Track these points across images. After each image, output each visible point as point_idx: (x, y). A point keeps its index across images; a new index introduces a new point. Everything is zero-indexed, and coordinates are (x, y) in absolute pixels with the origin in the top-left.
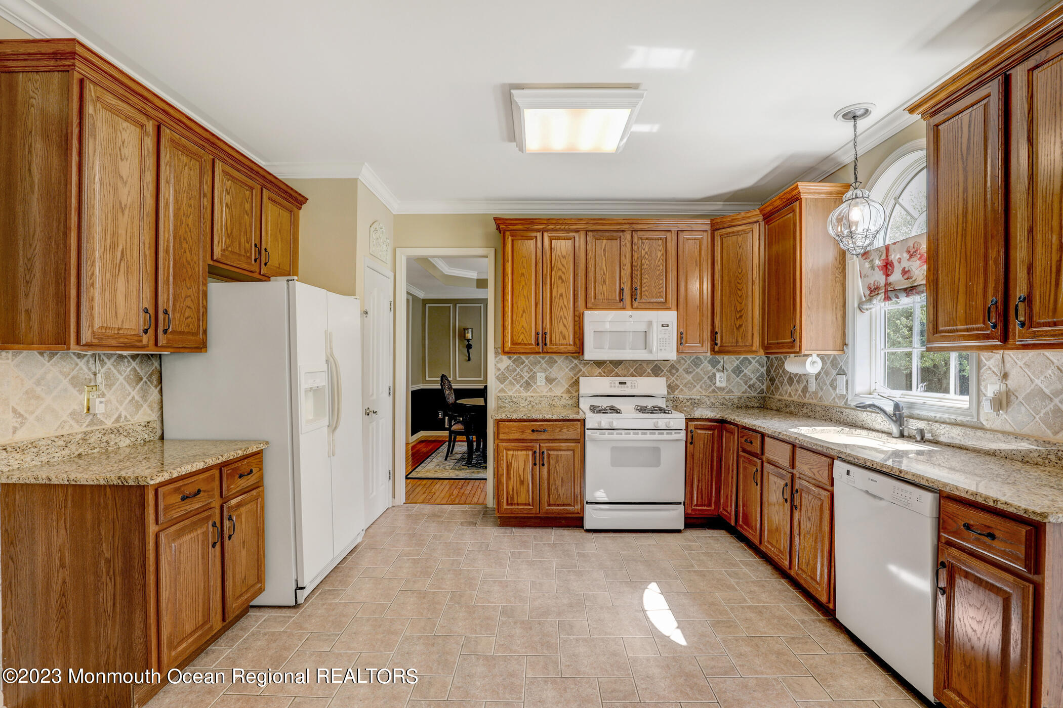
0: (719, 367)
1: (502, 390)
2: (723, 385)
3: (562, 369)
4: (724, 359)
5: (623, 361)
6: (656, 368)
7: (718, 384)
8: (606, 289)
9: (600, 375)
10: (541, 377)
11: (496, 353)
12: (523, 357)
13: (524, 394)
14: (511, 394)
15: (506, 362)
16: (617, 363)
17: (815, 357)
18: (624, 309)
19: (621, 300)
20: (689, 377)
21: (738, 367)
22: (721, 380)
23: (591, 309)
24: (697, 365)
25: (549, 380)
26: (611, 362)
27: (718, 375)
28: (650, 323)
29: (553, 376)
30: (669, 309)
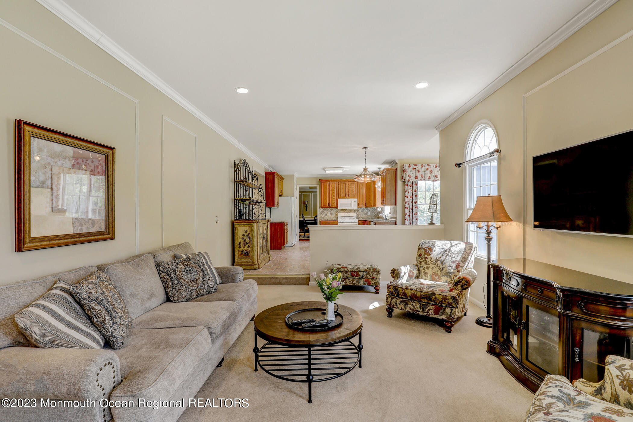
0: (368, 210)
1: (321, 216)
2: (370, 214)
3: (334, 211)
4: (369, 208)
5: (347, 209)
6: (355, 211)
7: (368, 214)
8: (343, 194)
9: (342, 212)
10: (329, 213)
11: (319, 208)
12: (325, 209)
13: (326, 217)
14: (323, 217)
15: (321, 210)
16: (346, 210)
17: (380, 208)
18: (346, 198)
19: (346, 196)
20: (362, 213)
21: (373, 210)
22: (369, 213)
23: (340, 198)
24: (364, 210)
25: (331, 214)
26: (345, 209)
27: (368, 212)
28: (352, 201)
29: (332, 212)
30: (356, 198)
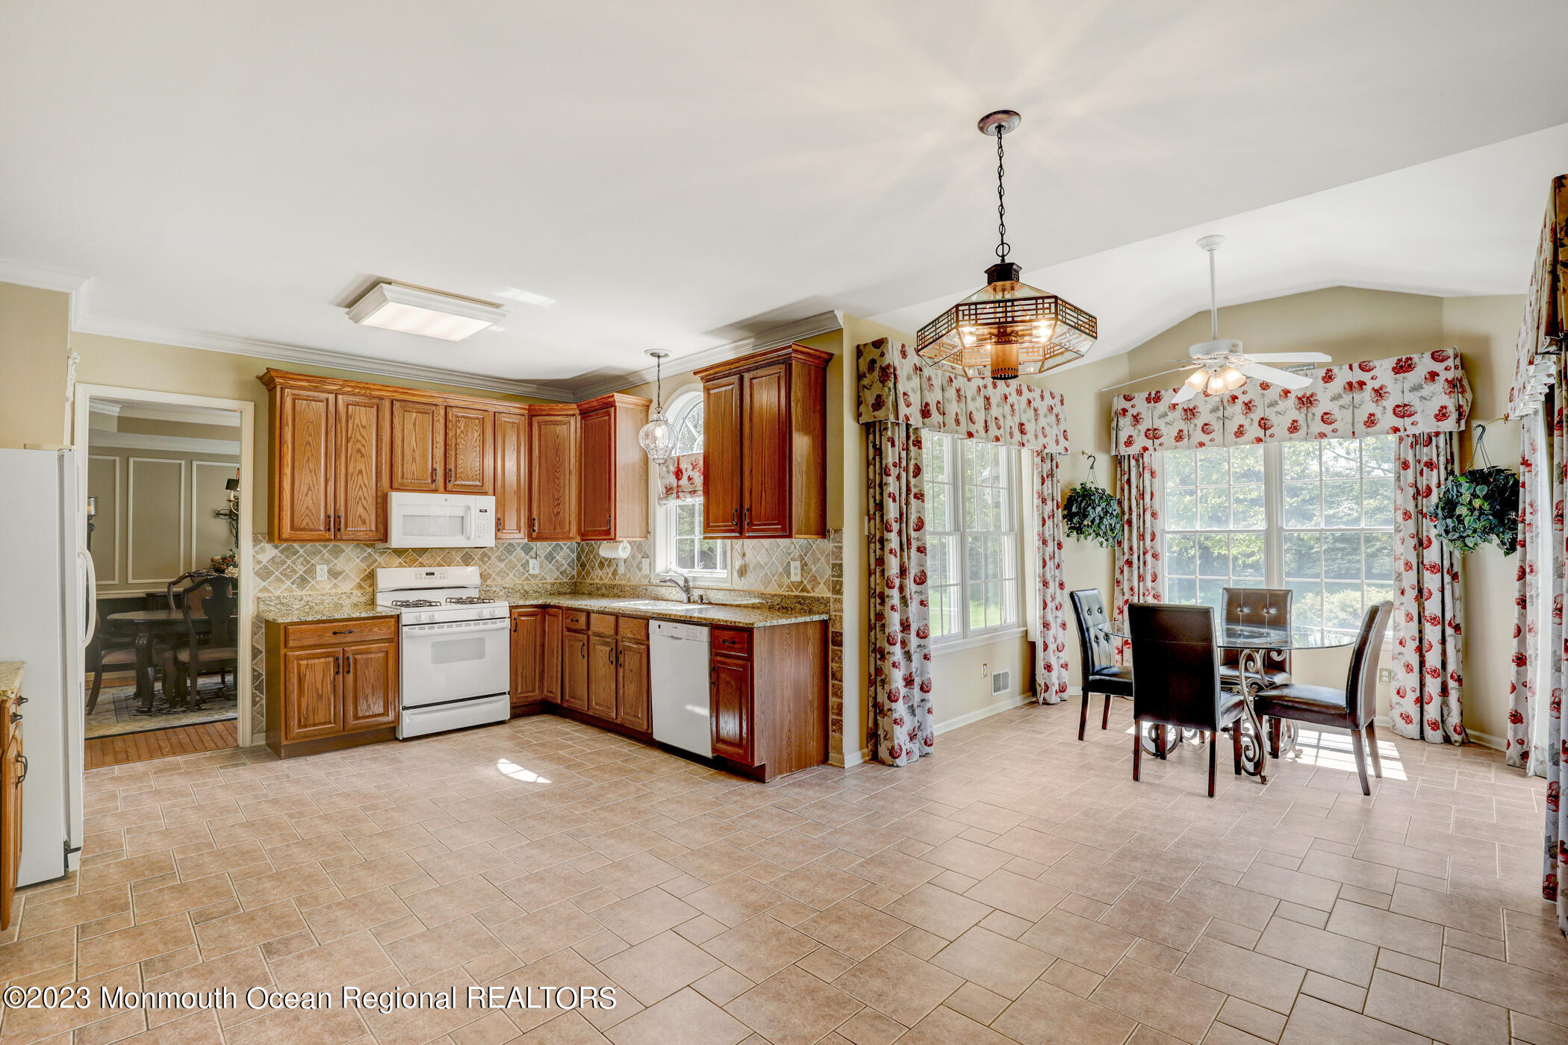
0: (533, 553)
1: (265, 589)
2: (536, 572)
3: (351, 561)
4: (543, 547)
5: (428, 549)
6: (467, 556)
7: (531, 572)
8: (414, 470)
9: (401, 565)
10: (322, 571)
11: (256, 541)
12: (296, 545)
13: (298, 593)
14: (278, 593)
15: (269, 552)
16: (422, 551)
17: (625, 544)
18: (435, 491)
19: (433, 481)
20: (502, 565)
21: (550, 554)
22: (534, 568)
23: (398, 490)
24: (510, 552)
25: (334, 574)
26: (414, 550)
27: (531, 562)
28: (468, 508)
29: (338, 569)
30: (485, 493)
